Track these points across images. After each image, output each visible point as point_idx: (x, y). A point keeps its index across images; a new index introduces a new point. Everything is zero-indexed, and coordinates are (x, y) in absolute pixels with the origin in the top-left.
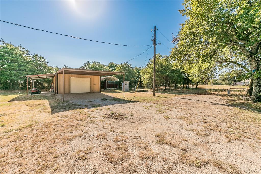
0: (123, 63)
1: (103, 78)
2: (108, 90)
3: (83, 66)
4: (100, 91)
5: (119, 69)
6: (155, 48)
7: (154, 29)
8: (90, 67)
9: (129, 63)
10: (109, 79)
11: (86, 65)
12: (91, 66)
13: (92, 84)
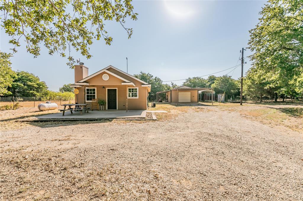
0: (222, 76)
1: (200, 92)
2: (206, 101)
3: (185, 82)
4: (198, 102)
5: (217, 82)
6: (242, 66)
7: (242, 50)
8: (190, 82)
9: (229, 75)
10: (207, 92)
11: (187, 81)
12: (192, 81)
13: (192, 96)
